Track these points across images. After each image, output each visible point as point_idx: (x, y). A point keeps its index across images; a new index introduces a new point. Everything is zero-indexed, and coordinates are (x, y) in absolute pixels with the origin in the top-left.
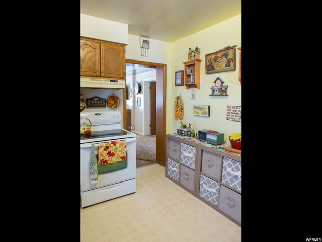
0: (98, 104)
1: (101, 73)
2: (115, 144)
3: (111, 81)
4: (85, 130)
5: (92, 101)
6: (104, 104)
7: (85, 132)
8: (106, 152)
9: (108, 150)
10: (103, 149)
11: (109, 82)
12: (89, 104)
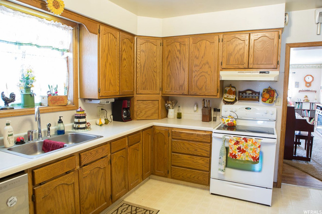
0: (251, 97)
1: (250, 64)
2: (246, 141)
3: (260, 72)
4: (230, 122)
5: (244, 94)
6: (257, 97)
7: (228, 124)
8: (237, 146)
9: (239, 146)
10: (233, 143)
11: (259, 73)
12: (240, 97)
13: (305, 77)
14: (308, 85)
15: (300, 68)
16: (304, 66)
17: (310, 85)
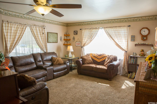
13: (141, 30)
14: (145, 38)
15: (136, 20)
16: (140, 18)
17: (147, 39)
